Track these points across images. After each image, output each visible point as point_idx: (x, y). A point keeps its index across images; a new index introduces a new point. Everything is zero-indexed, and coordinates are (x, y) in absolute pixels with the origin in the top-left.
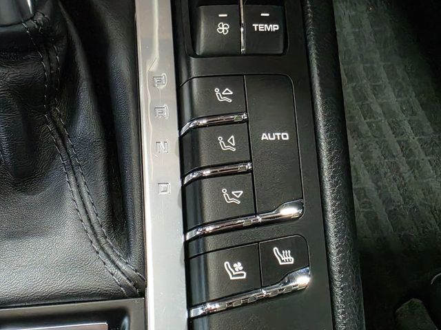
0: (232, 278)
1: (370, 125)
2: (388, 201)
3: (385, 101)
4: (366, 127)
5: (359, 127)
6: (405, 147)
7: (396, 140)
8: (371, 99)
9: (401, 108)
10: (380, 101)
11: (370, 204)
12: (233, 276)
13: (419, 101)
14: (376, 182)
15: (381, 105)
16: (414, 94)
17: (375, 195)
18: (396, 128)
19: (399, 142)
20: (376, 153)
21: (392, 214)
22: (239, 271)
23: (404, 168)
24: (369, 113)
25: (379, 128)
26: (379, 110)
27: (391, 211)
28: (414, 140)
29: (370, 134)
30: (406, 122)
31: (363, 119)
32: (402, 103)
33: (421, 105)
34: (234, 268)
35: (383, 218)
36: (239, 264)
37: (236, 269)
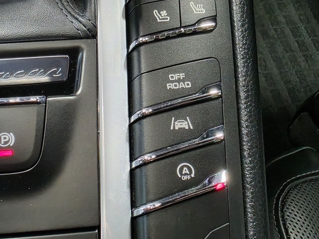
0: (159, 21)
1: (276, 30)
2: (287, 82)
3: (287, 13)
4: (273, 31)
5: (268, 32)
6: (302, 45)
7: (294, 40)
8: (278, 12)
9: (300, 19)
10: (284, 14)
11: (275, 83)
12: (160, 19)
13: (313, 13)
14: (279, 69)
15: (285, 17)
16: (309, 9)
17: (279, 78)
18: (295, 32)
19: (297, 41)
20: (280, 49)
21: (291, 91)
22: (165, 16)
23: (301, 59)
24: (275, 22)
25: (283, 32)
26: (283, 20)
27: (290, 89)
28: (308, 40)
29: (276, 36)
30: (303, 28)
31: (271, 26)
32: (300, 15)
33: (315, 16)
34: (161, 15)
35: (285, 94)
36: (165, 12)
37: (162, 15)
